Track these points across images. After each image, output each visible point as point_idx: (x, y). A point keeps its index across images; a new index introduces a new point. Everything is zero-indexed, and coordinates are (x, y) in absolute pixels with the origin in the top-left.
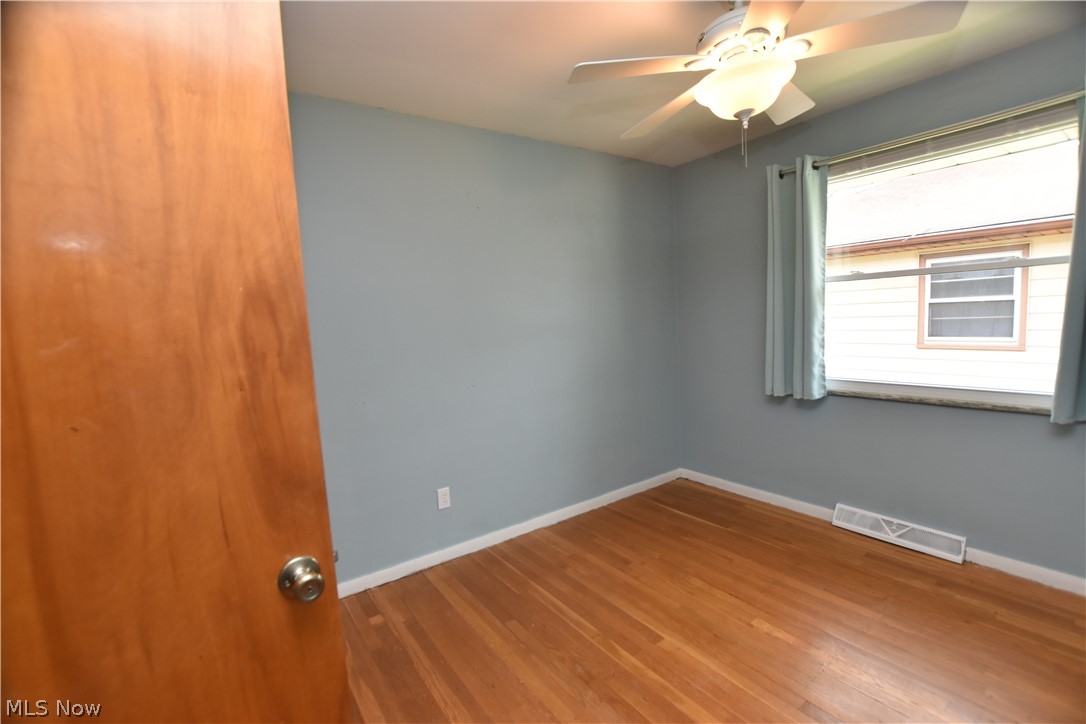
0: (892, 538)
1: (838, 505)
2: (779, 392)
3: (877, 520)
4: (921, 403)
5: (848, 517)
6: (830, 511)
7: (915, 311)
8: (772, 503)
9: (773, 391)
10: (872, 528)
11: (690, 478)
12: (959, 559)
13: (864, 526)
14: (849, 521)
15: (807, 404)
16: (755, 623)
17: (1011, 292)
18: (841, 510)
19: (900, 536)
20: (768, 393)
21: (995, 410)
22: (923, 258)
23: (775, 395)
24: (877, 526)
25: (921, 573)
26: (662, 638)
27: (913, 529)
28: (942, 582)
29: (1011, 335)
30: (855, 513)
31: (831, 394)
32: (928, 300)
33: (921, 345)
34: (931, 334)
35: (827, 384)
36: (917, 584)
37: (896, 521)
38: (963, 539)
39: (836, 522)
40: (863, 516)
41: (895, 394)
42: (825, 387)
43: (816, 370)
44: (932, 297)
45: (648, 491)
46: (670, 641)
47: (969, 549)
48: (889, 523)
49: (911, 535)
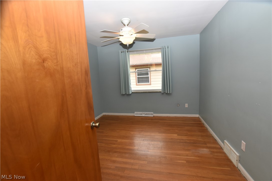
0: (144, 115)
1: (135, 112)
2: (124, 93)
3: (141, 113)
4: (146, 92)
5: (137, 114)
6: (134, 114)
7: (135, 79)
8: (124, 115)
9: (123, 93)
10: (141, 115)
11: (106, 115)
12: (153, 116)
13: (139, 115)
14: (137, 115)
15: (129, 95)
16: (131, 133)
17: (148, 75)
18: (136, 113)
19: (145, 115)
20: (122, 94)
21: (155, 92)
22: (136, 69)
23: (123, 94)
24: (141, 114)
25: (149, 119)
26: (118, 141)
27: (146, 113)
28: (152, 119)
29: (149, 82)
30: (138, 113)
31: (132, 93)
32: (137, 77)
33: (137, 85)
34: (138, 83)
35: (132, 91)
36: (149, 121)
37: (144, 113)
38: (153, 113)
39: (135, 115)
40: (139, 113)
41: (142, 91)
42: (131, 91)
43: (130, 89)
44: (138, 76)
45: (98, 119)
46: (119, 140)
47: (154, 114)
48: (143, 113)
49: (146, 114)
